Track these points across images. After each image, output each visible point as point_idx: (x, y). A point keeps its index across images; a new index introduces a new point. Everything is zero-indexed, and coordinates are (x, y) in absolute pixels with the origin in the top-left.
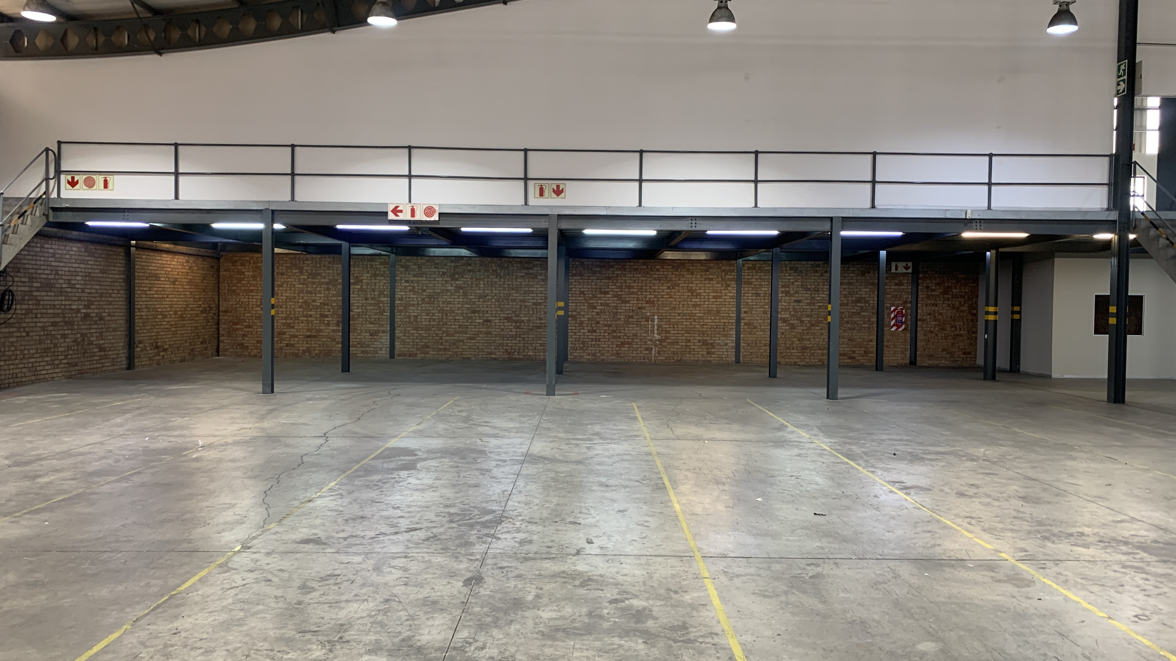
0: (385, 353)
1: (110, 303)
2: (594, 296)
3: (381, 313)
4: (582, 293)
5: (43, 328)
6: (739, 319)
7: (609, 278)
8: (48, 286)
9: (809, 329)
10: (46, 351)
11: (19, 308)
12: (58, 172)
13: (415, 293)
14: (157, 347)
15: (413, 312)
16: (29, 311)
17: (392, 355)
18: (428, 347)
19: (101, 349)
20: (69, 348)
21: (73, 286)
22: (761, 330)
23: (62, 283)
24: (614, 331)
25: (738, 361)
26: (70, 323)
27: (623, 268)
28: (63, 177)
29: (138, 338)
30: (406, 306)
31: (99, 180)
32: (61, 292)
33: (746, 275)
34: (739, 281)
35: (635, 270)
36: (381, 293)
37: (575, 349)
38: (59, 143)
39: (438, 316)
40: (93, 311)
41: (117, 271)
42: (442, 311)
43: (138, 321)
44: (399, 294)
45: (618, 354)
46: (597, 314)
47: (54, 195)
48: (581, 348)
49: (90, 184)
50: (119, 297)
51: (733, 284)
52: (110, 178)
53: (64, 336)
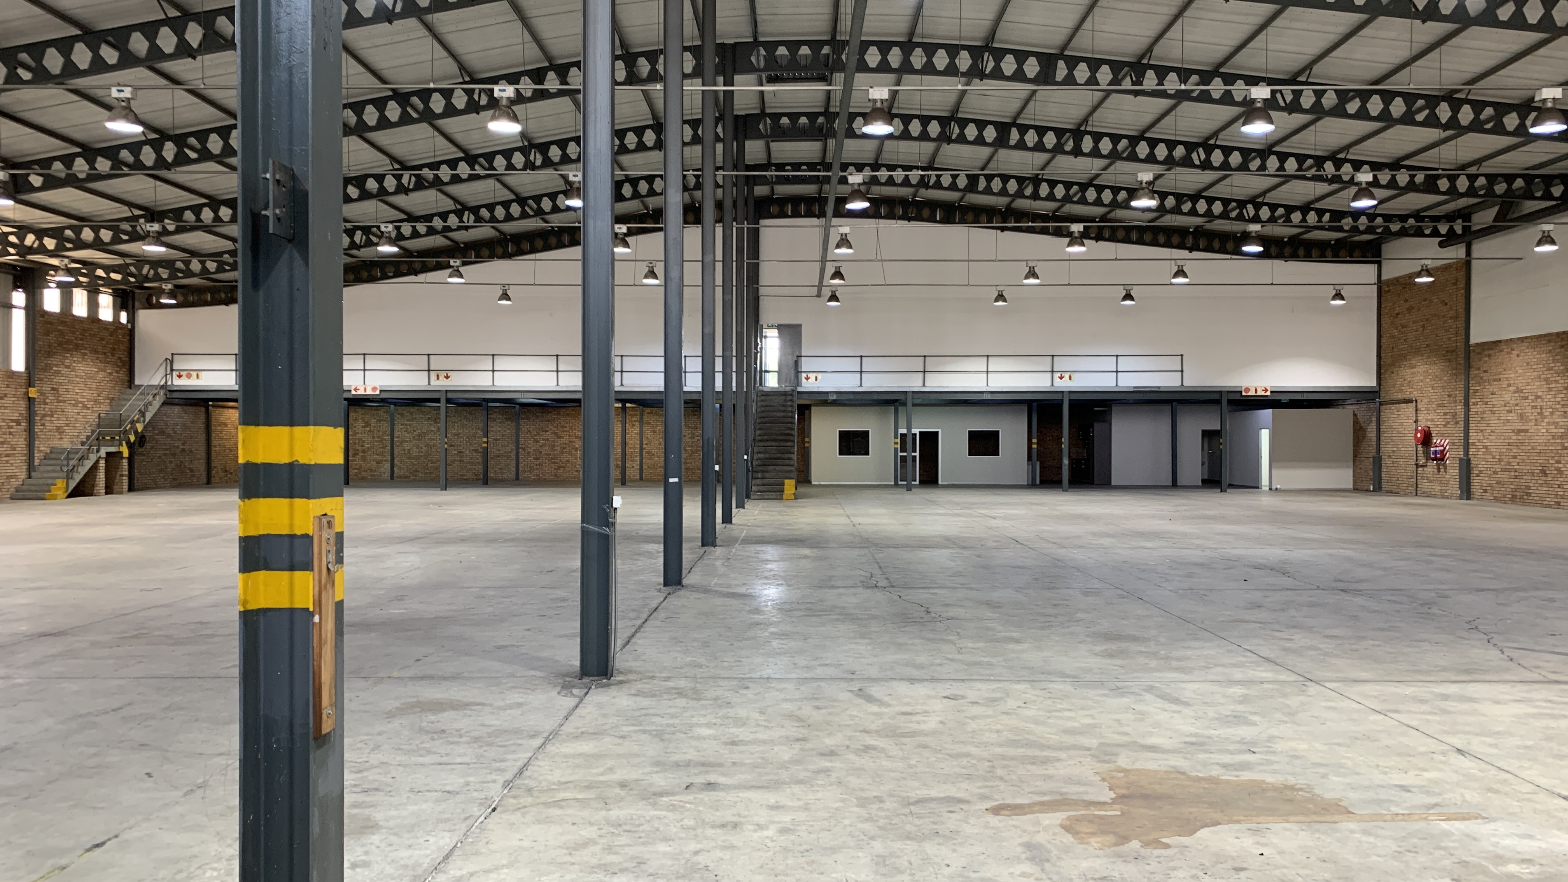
0: (387, 475)
1: (196, 442)
2: (538, 434)
3: (384, 448)
4: (529, 431)
5: (160, 457)
6: (642, 449)
7: (548, 421)
8: (162, 432)
9: (691, 455)
10: (161, 470)
11: (148, 445)
12: (172, 370)
13: (408, 433)
14: (226, 471)
15: (407, 446)
16: (152, 447)
17: (392, 477)
18: (418, 471)
19: (191, 470)
20: (173, 469)
21: (175, 432)
22: (658, 457)
23: (169, 431)
24: (552, 459)
25: (641, 479)
26: (174, 455)
27: (559, 414)
28: (175, 373)
29: (213, 464)
30: (402, 442)
31: (194, 374)
32: (169, 436)
33: (645, 418)
34: (641, 421)
35: (568, 414)
36: (384, 433)
37: (524, 471)
38: (173, 354)
39: (424, 449)
40: (187, 447)
41: (201, 423)
42: (427, 445)
43: (213, 454)
44: (396, 434)
45: (556, 475)
46: (541, 446)
47: (169, 383)
48: (529, 471)
49: (189, 376)
50: (202, 438)
51: (637, 424)
52: (200, 373)
53: (171, 462)
